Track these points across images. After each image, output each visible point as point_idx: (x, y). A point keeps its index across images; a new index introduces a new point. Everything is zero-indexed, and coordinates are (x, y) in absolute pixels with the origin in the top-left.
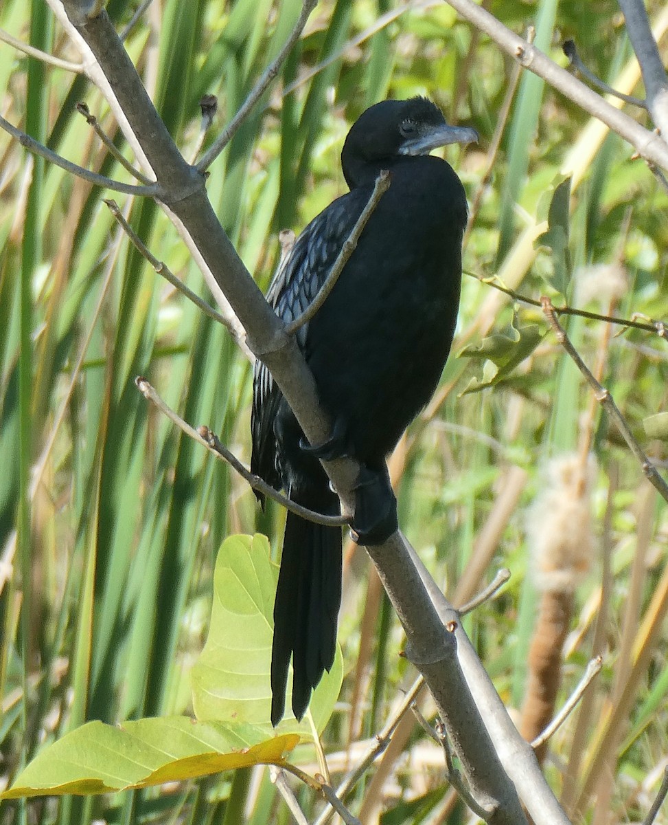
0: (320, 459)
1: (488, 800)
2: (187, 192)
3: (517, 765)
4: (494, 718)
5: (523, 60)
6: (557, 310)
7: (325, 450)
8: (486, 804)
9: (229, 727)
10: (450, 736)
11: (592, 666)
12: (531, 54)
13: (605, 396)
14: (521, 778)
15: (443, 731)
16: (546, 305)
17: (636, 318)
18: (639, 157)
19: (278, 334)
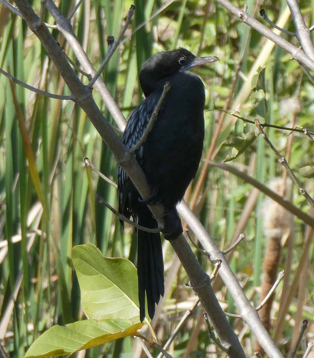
0: (148, 205)
1: (227, 344)
2: (84, 97)
3: (250, 317)
4: (240, 298)
5: (242, 19)
6: (262, 125)
7: (150, 201)
8: (226, 345)
9: (112, 321)
10: (209, 318)
11: (281, 274)
12: (246, 17)
13: (283, 160)
14: (252, 323)
15: (206, 316)
16: (257, 123)
17: (296, 127)
18: (293, 59)
19: (126, 154)
